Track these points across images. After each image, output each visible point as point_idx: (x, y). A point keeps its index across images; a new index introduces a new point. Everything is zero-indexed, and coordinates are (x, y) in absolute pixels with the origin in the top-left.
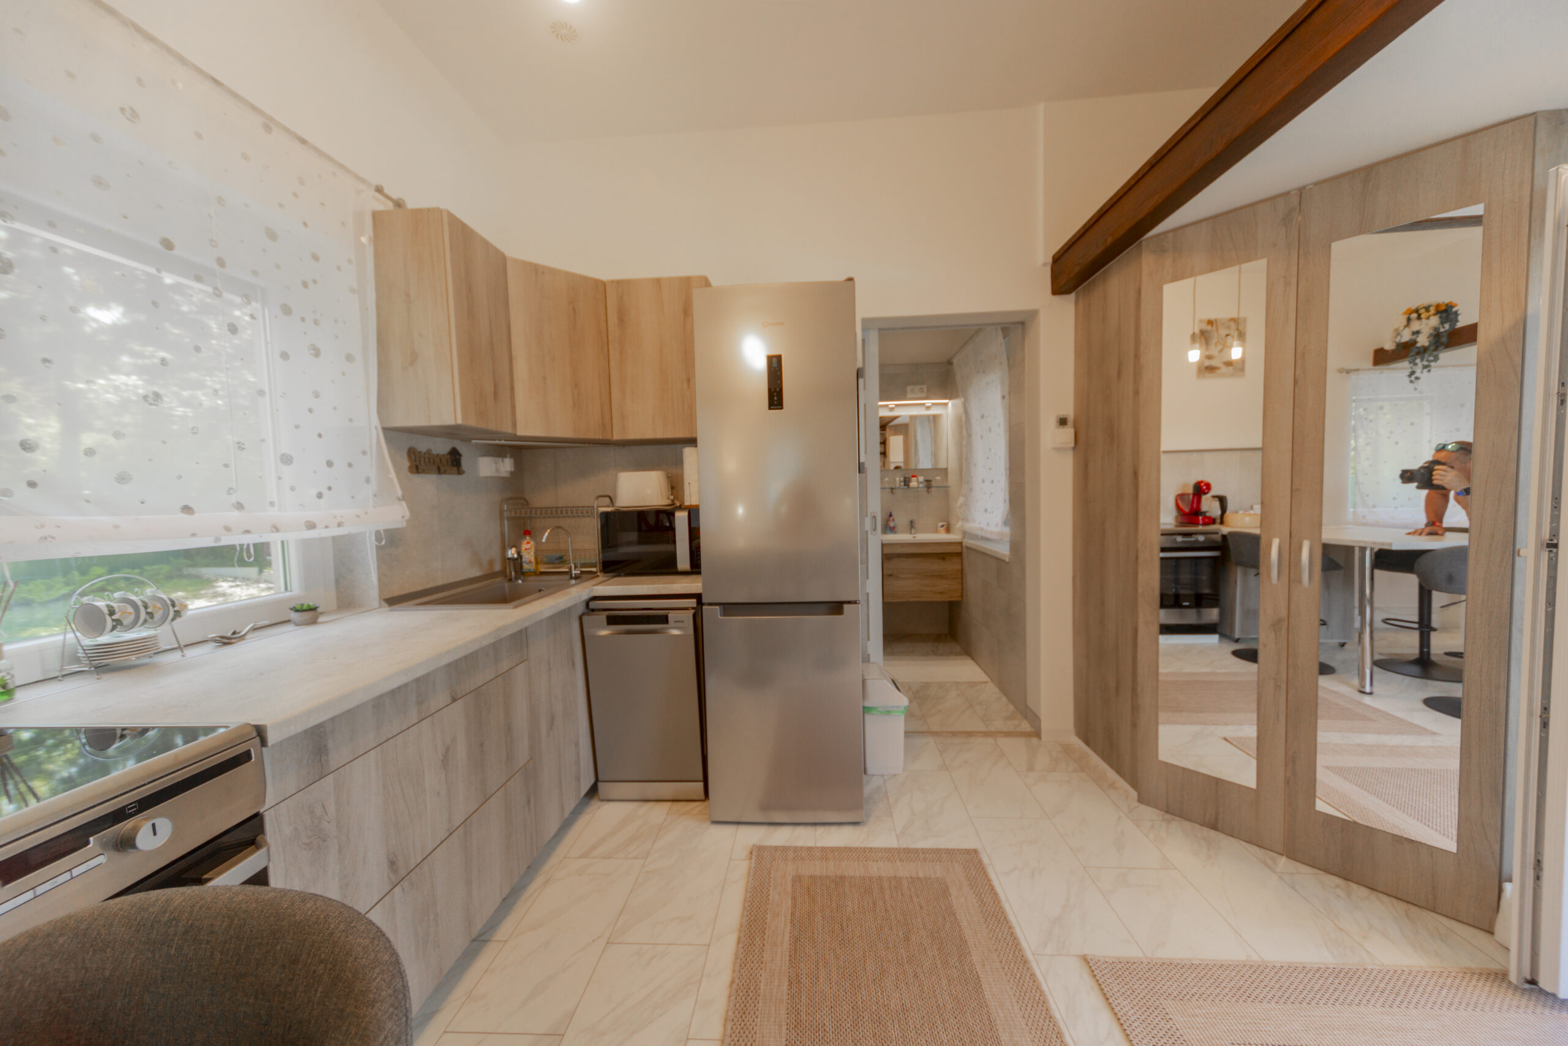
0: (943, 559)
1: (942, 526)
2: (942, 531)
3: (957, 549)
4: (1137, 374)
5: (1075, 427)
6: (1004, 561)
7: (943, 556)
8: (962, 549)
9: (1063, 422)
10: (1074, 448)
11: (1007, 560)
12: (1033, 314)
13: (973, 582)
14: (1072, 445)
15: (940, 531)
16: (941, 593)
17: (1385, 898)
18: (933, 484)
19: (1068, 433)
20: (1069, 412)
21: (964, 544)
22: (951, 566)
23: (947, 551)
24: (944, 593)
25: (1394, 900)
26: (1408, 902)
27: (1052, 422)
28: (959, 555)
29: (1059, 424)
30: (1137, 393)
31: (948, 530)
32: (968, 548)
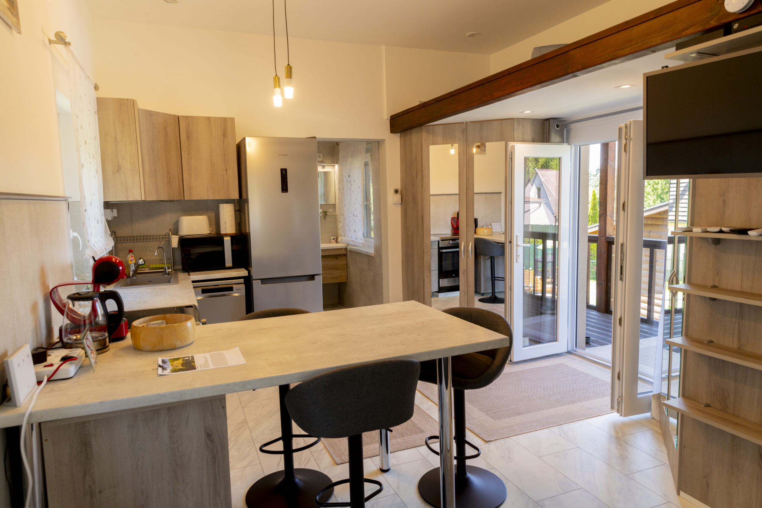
0: (337, 258)
1: (334, 239)
2: (334, 242)
3: (343, 252)
4: (422, 178)
5: (401, 194)
6: (372, 256)
7: (336, 257)
8: (347, 252)
9: (396, 191)
10: (401, 203)
11: (373, 256)
12: (383, 140)
13: (353, 270)
14: (400, 202)
15: (332, 242)
16: (336, 278)
18: (328, 214)
19: (398, 196)
20: (399, 187)
21: (348, 249)
22: (341, 262)
23: (339, 253)
24: (337, 278)
27: (392, 192)
28: (345, 255)
29: (395, 192)
30: (422, 185)
31: (337, 242)
32: (351, 251)
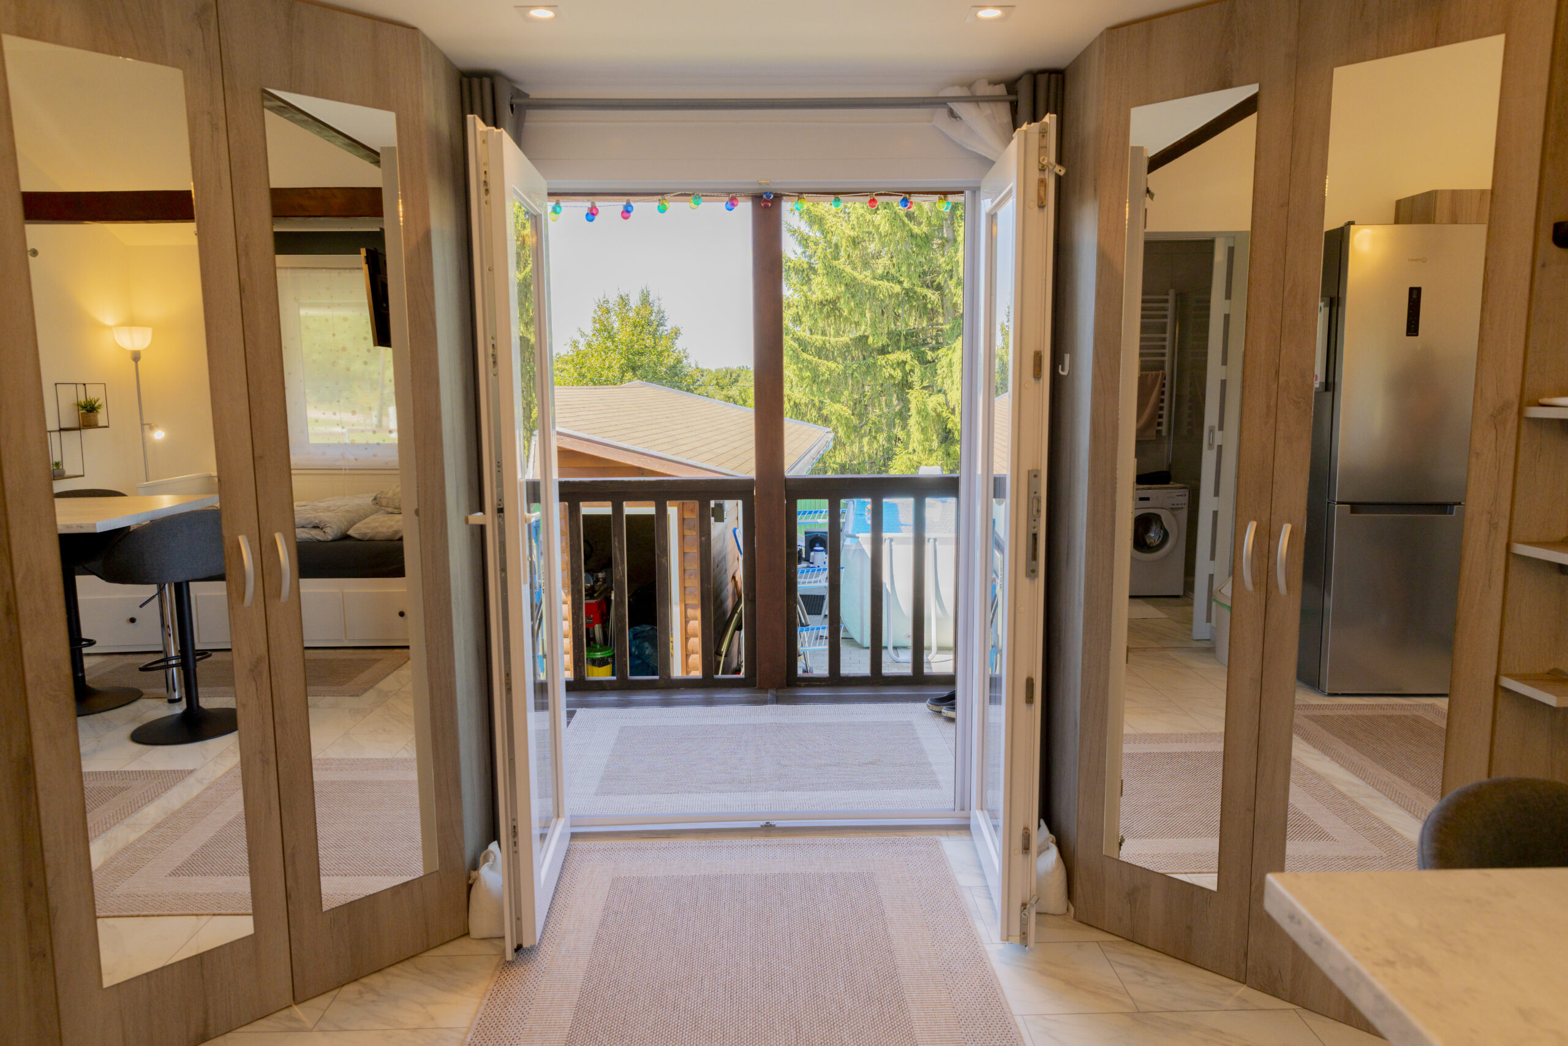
17: (392, 970)
25: (399, 966)
26: (408, 959)
